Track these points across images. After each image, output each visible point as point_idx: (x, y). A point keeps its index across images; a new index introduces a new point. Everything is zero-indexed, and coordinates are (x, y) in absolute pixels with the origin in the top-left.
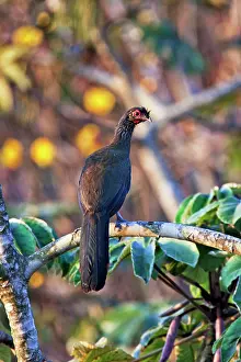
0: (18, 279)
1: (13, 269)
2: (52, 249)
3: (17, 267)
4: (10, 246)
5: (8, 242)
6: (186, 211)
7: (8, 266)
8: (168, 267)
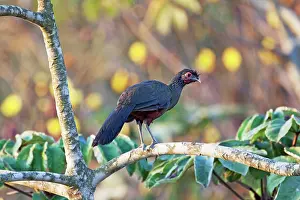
0: (86, 188)
1: (82, 180)
2: (114, 164)
3: (85, 178)
4: (80, 161)
5: (78, 158)
6: (246, 129)
7: (78, 178)
8: (226, 174)
